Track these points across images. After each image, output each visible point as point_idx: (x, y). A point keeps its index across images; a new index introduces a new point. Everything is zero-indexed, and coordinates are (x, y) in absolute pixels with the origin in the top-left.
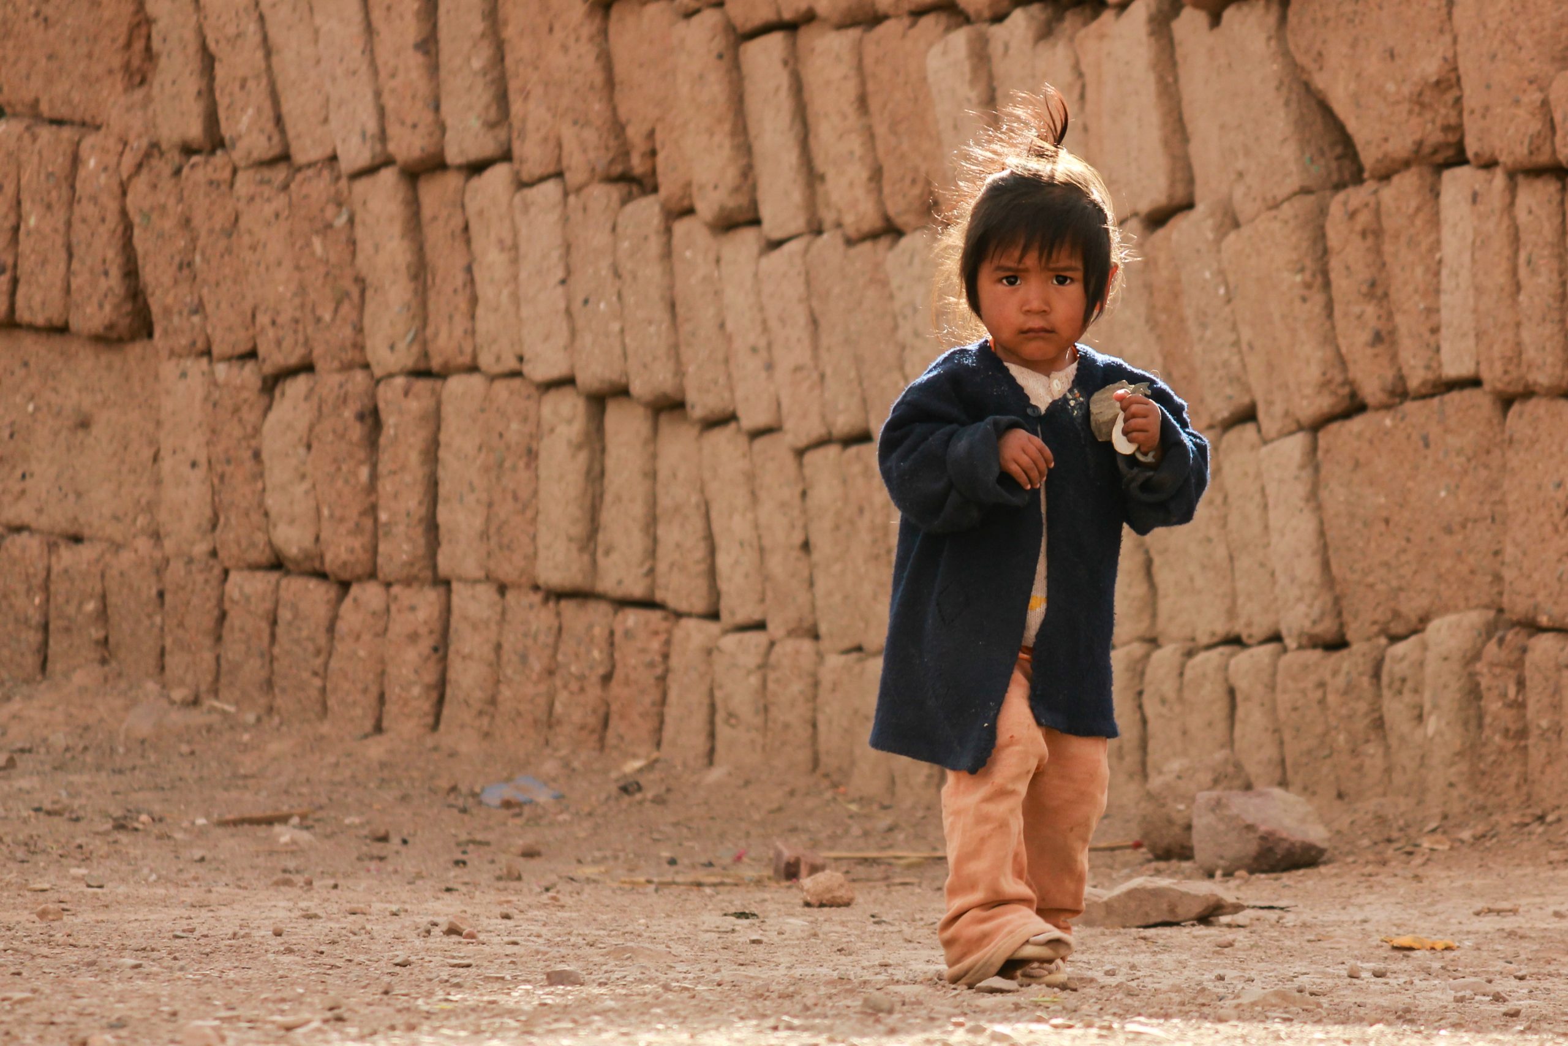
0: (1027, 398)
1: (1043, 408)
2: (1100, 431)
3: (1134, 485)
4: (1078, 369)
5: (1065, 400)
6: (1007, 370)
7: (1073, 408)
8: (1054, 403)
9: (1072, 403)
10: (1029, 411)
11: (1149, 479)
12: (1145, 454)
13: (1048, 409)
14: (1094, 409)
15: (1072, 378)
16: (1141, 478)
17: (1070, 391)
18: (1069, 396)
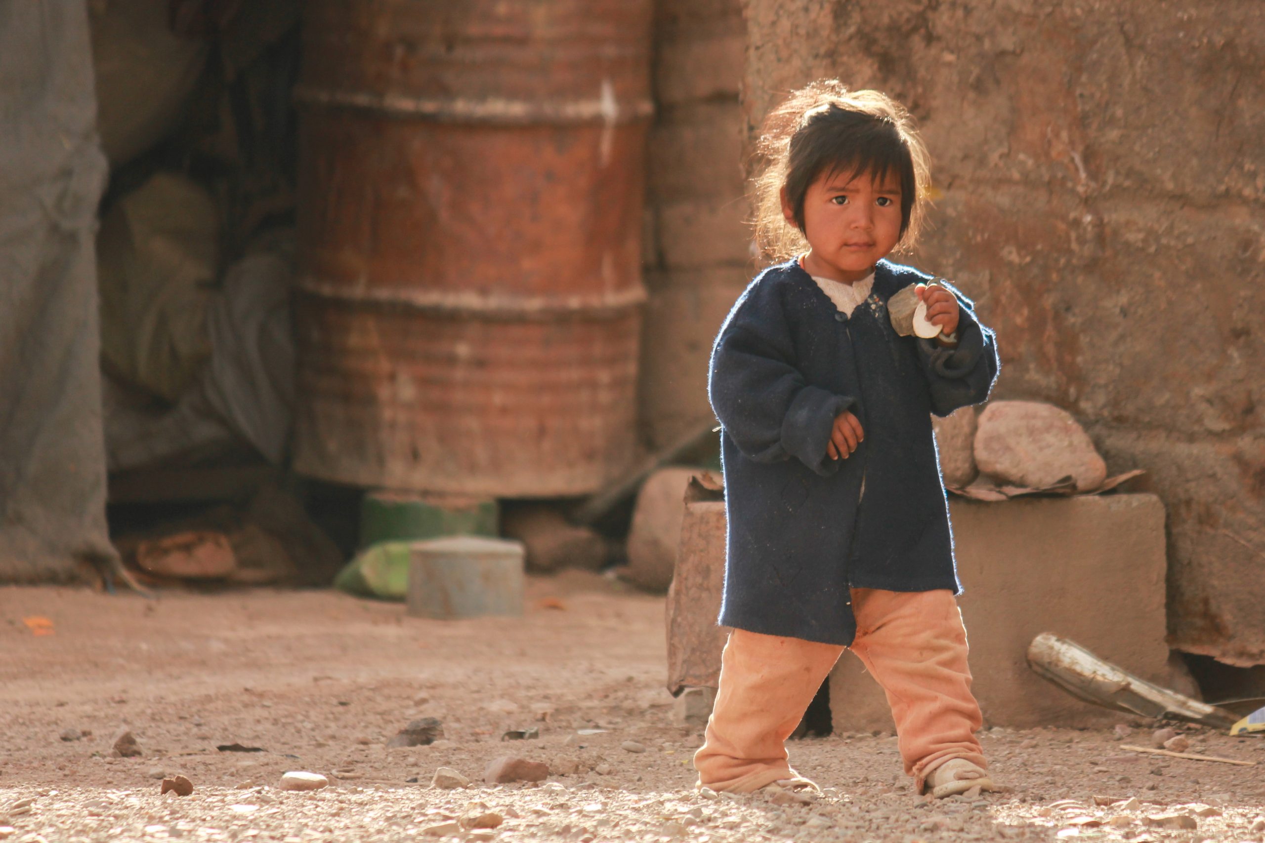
0: (834, 306)
1: (849, 315)
2: (900, 326)
3: (940, 362)
4: (875, 279)
5: (866, 305)
6: (814, 284)
7: (875, 311)
8: (858, 309)
9: (873, 307)
10: (837, 317)
11: (951, 356)
12: (948, 336)
13: (853, 314)
14: (892, 310)
15: (870, 286)
16: (946, 355)
17: (871, 296)
18: (870, 301)
